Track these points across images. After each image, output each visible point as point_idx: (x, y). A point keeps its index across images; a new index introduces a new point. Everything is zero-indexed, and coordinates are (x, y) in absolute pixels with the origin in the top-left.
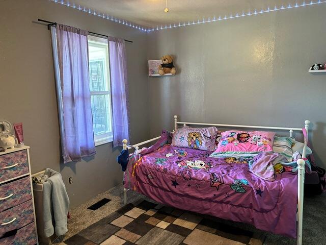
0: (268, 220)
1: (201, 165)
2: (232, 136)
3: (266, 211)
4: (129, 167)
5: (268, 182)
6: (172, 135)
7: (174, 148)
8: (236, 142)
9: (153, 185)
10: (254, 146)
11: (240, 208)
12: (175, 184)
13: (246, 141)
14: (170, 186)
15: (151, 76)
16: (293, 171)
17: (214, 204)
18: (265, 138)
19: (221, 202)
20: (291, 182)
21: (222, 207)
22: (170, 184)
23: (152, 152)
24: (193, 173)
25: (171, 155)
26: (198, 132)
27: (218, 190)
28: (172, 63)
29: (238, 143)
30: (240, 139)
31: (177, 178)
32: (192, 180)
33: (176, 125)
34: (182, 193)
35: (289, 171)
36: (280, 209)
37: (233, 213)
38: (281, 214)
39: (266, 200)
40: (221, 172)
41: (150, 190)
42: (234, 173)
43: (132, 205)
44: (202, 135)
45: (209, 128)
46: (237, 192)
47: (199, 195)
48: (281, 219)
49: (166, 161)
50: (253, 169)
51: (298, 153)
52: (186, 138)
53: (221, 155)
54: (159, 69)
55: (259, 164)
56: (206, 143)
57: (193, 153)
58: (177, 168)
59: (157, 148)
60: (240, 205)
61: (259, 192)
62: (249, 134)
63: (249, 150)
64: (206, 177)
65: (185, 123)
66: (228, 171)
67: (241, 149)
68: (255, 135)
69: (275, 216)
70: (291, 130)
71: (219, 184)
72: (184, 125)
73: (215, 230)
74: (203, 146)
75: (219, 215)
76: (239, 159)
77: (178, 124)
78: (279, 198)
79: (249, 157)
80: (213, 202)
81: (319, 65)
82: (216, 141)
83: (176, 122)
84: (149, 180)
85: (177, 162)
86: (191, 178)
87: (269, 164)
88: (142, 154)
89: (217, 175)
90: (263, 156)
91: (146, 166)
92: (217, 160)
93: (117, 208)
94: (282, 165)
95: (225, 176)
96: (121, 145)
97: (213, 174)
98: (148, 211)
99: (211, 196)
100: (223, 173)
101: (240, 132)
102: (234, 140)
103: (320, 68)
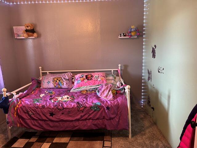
0: (113, 123)
1: (68, 98)
2: (83, 77)
3: (113, 119)
4: (11, 110)
5: (111, 101)
6: (40, 81)
7: (44, 90)
8: (86, 81)
9: (34, 119)
10: (96, 82)
11: (98, 120)
12: (52, 114)
13: (91, 79)
14: (49, 117)
15: (17, 39)
16: (122, 93)
17: (81, 122)
18: (101, 76)
19: (86, 119)
20: (123, 99)
21: (87, 123)
22: (48, 115)
23: (28, 95)
24: (65, 105)
25: (43, 95)
26: (60, 76)
27: (83, 112)
28: (33, 29)
29: (87, 81)
30: (88, 78)
31: (53, 110)
32: (64, 110)
33: (41, 74)
34: (58, 120)
35: (119, 93)
36: (119, 116)
37: (93, 124)
38: (120, 118)
39: (112, 112)
40: (82, 101)
41: (32, 123)
42: (91, 99)
43: (17, 137)
44: (63, 78)
45: (67, 73)
46: (95, 111)
47: (70, 119)
48: (120, 121)
49: (41, 100)
50: (101, 95)
51: (119, 83)
52: (51, 82)
53: (78, 89)
54: (24, 33)
55: (103, 92)
56: (67, 83)
57: (59, 91)
58: (51, 103)
59: (31, 92)
60: (98, 119)
61: (108, 108)
62: (92, 75)
63: (94, 84)
64: (74, 106)
65: (48, 72)
66: (86, 99)
67: (89, 84)
68: (96, 75)
69: (117, 120)
70: (112, 70)
71: (84, 108)
72: (48, 73)
73: (83, 138)
74: (65, 86)
75: (85, 128)
76: (89, 91)
77: (42, 73)
78: (119, 109)
79: (94, 88)
80: (81, 121)
81: (123, 34)
82: (72, 82)
83: (41, 72)
84: (30, 116)
85: (50, 99)
86: (64, 108)
87: (109, 91)
88: (21, 98)
89: (81, 103)
90: (104, 86)
91: (26, 106)
92: (76, 93)
93: (3, 143)
94: (116, 90)
95: (86, 102)
96: (2, 94)
97: (78, 103)
98: (31, 139)
99: (79, 117)
100: (84, 101)
101: (87, 74)
102: (84, 79)
103: (124, 36)
